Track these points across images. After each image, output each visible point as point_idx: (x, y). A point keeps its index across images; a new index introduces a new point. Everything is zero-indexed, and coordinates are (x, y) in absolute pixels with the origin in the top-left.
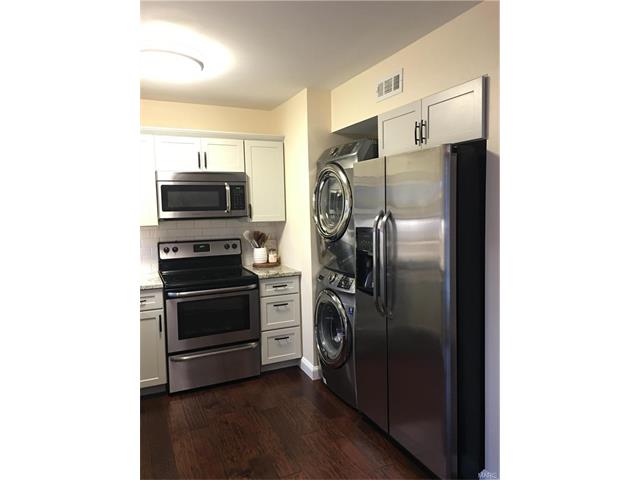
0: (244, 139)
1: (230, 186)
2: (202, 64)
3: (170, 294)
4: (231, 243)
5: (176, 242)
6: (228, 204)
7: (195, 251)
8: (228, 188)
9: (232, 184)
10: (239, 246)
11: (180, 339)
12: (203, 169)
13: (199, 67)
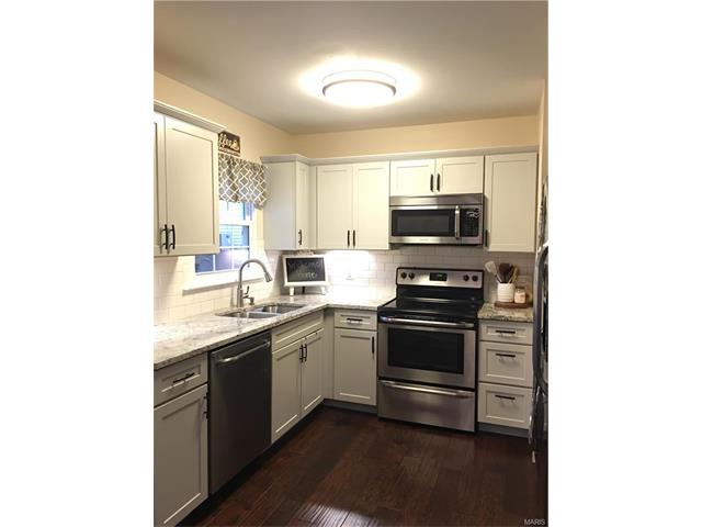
0: (484, 154)
1: (461, 210)
2: (394, 89)
3: (384, 318)
4: (471, 275)
5: (415, 268)
6: (457, 229)
7: (431, 279)
8: (457, 212)
9: (464, 207)
10: (480, 278)
11: (389, 364)
12: (436, 192)
13: (391, 91)
